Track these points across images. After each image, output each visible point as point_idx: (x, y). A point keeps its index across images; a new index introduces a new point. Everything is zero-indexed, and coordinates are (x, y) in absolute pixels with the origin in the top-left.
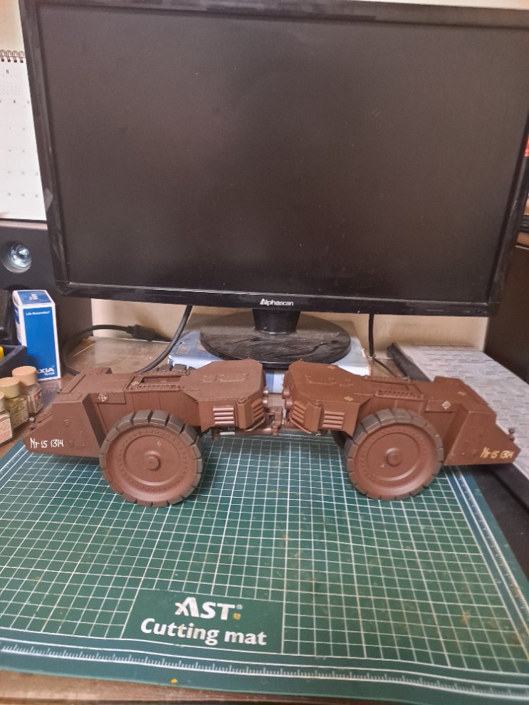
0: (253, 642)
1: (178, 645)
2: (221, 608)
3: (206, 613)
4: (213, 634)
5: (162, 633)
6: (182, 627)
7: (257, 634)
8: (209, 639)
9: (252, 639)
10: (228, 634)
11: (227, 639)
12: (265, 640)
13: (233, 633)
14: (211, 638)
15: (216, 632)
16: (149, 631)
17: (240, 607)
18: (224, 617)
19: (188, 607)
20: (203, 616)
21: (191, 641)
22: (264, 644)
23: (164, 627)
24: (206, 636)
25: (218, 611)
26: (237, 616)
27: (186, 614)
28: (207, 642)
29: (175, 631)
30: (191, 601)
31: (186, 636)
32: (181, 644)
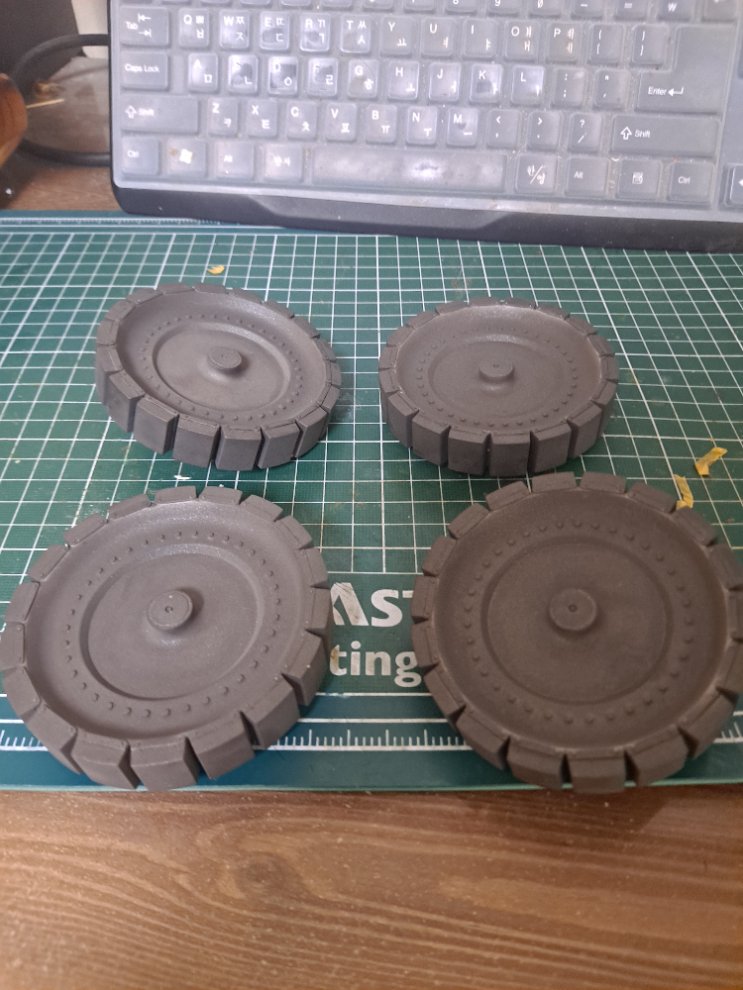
3: (384, 616)
4: (407, 661)
6: (338, 653)
8: (401, 674)
14: (405, 670)
15: (413, 657)
19: (339, 605)
21: (362, 681)
27: (339, 622)
30: (343, 591)
31: (349, 672)
32: (342, 693)
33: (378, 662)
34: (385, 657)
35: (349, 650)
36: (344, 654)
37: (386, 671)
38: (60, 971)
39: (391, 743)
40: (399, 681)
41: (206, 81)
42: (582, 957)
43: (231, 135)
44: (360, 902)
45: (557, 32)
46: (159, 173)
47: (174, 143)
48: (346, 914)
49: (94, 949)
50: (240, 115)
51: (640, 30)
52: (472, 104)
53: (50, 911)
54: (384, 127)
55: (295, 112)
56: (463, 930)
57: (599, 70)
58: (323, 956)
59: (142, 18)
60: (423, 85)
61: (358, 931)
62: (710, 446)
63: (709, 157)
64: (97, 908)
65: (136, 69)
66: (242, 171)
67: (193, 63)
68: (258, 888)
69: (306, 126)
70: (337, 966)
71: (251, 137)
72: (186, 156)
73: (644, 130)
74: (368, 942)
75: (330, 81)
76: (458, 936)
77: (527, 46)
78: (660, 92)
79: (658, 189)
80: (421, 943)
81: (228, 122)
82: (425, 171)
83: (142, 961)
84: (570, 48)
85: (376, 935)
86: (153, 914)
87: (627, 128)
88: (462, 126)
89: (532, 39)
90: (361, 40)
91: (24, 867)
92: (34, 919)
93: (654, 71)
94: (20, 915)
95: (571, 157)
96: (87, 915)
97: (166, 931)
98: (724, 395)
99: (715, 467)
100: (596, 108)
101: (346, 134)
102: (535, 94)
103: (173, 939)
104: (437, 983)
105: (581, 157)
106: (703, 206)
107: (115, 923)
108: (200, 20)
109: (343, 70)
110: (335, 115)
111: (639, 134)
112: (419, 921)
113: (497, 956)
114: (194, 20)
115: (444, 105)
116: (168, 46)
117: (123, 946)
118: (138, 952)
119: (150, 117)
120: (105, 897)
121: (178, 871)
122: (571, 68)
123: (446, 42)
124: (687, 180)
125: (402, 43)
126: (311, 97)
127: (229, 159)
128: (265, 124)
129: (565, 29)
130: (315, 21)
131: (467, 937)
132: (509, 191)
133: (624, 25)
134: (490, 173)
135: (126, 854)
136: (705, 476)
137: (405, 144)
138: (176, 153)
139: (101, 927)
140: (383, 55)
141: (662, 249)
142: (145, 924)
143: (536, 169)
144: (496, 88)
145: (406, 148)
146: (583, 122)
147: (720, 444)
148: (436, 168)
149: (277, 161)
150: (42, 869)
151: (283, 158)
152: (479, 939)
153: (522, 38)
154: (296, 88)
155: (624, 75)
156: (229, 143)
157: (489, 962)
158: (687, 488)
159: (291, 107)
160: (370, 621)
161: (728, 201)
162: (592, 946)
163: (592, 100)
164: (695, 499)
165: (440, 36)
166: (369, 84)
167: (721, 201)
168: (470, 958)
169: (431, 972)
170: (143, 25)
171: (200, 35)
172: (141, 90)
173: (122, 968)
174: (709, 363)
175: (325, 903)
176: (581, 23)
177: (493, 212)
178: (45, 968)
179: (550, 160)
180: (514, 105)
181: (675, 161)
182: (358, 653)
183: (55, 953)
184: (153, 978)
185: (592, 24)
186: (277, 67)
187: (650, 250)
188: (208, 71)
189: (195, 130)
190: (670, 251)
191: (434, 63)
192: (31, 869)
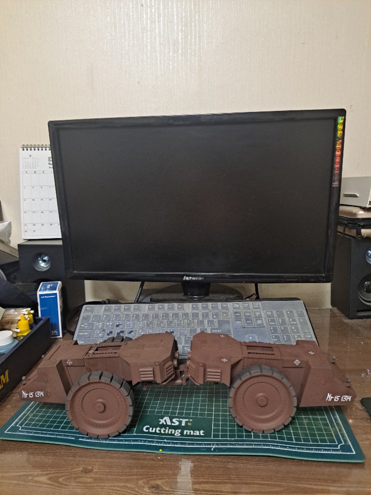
0: (198, 434)
2: (182, 421)
3: (175, 423)
4: (178, 431)
5: (154, 431)
6: (163, 429)
7: (199, 431)
8: (176, 433)
9: (197, 433)
10: (185, 431)
11: (185, 433)
12: (203, 433)
13: (188, 431)
14: (177, 433)
15: (180, 431)
16: (147, 431)
17: (191, 420)
18: (183, 424)
19: (165, 421)
20: (173, 424)
21: (168, 434)
22: (203, 435)
23: (154, 429)
24: (175, 432)
25: (180, 422)
26: (189, 424)
27: (165, 423)
28: (175, 435)
29: (160, 430)
30: (166, 418)
31: (165, 432)
32: (163, 436)
33: (172, 431)
35: (166, 429)
160: (172, 424)
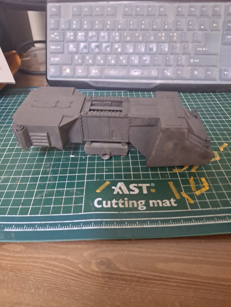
0: (169, 205)
1: (121, 212)
2: (142, 187)
3: (133, 191)
4: (141, 203)
5: (109, 206)
6: (121, 201)
7: (169, 199)
9: (167, 203)
10: (151, 202)
11: (151, 205)
12: (175, 202)
13: (154, 201)
14: (141, 205)
16: (100, 206)
17: (153, 185)
18: (145, 192)
19: (120, 188)
22: (176, 205)
23: (109, 202)
24: (138, 205)
26: (153, 191)
27: (121, 193)
29: (117, 204)
31: (125, 206)
32: (123, 212)
33: (133, 204)
34: (135, 202)
35: (124, 201)
36: (123, 202)
37: (135, 206)
38: (46, 292)
39: (139, 225)
40: (139, 208)
41: (74, 50)
42: (200, 284)
43: (81, 65)
44: (133, 270)
45: (171, 34)
46: (61, 75)
47: (64, 67)
48: (129, 274)
49: (55, 286)
50: (83, 59)
51: (194, 33)
52: (148, 54)
53: (41, 276)
54: (124, 61)
55: (99, 58)
56: (164, 277)
57: (183, 44)
58: (124, 286)
59: (56, 34)
60: (134, 49)
61: (133, 279)
62: (223, 143)
63: (215, 66)
64: (55, 275)
65: (54, 47)
66: (84, 74)
67: (70, 46)
68: (103, 267)
69: (102, 61)
70: (128, 289)
71: (86, 65)
72: (68, 71)
73: (197, 59)
74: (136, 281)
75: (108, 49)
76: (163, 279)
77: (163, 38)
78: (201, 49)
79: (202, 76)
80: (152, 281)
81: (80, 61)
82: (136, 73)
83: (70, 289)
84: (175, 38)
85: (138, 279)
86: (72, 276)
87: (192, 59)
88: (146, 60)
89: (164, 36)
90: (117, 38)
91: (33, 264)
92: (37, 278)
93: (199, 44)
94: (33, 277)
95: (177, 68)
96: (52, 277)
97: (76, 280)
98: (225, 130)
99: (225, 149)
100: (183, 54)
101: (113, 63)
102: (166, 51)
103: (78, 283)
104: (158, 292)
105: (180, 67)
106: (215, 80)
107: (61, 279)
108: (72, 34)
109: (112, 46)
110: (110, 58)
111: (195, 61)
112: (151, 275)
113: (175, 284)
114: (70, 34)
115: (140, 55)
116: (63, 41)
117: (64, 285)
118: (68, 287)
119: (58, 60)
120: (58, 272)
121: (79, 264)
122: (176, 44)
123: (141, 38)
124: (210, 73)
125: (128, 39)
126: (103, 54)
127: (80, 71)
128: (90, 61)
129: (173, 33)
130: (104, 33)
131: (165, 279)
132: (160, 77)
133: (190, 32)
134: (154, 73)
135: (63, 259)
136: (222, 151)
137: (130, 66)
138: (65, 70)
139: (57, 280)
140: (123, 42)
141: (204, 92)
142: (70, 279)
143: (167, 71)
144: (155, 50)
145: (130, 67)
146: (180, 58)
147: (226, 143)
148: (139, 72)
149: (94, 71)
150: (38, 264)
151: (96, 71)
152: (169, 280)
153: (162, 36)
154: (99, 51)
155: (190, 45)
156: (80, 67)
157: (173, 286)
158: (218, 154)
159: (98, 56)
160: (129, 192)
161: (222, 78)
162: (203, 281)
163: (182, 52)
164: (220, 157)
165: (139, 36)
166: (119, 50)
167: (220, 78)
168: (167, 285)
169: (156, 289)
170: (56, 36)
171: (72, 38)
172: (55, 53)
173: (64, 291)
174: (220, 122)
175: (123, 271)
176: (178, 32)
177: (155, 83)
178: (41, 292)
179: (171, 69)
180: (160, 54)
181: (206, 68)
182: (127, 201)
183: (44, 288)
184: (73, 293)
185: (181, 32)
186: (93, 46)
187: (200, 93)
188: (74, 47)
189: (71, 63)
190: (206, 92)
191: (137, 44)
192: (35, 265)
